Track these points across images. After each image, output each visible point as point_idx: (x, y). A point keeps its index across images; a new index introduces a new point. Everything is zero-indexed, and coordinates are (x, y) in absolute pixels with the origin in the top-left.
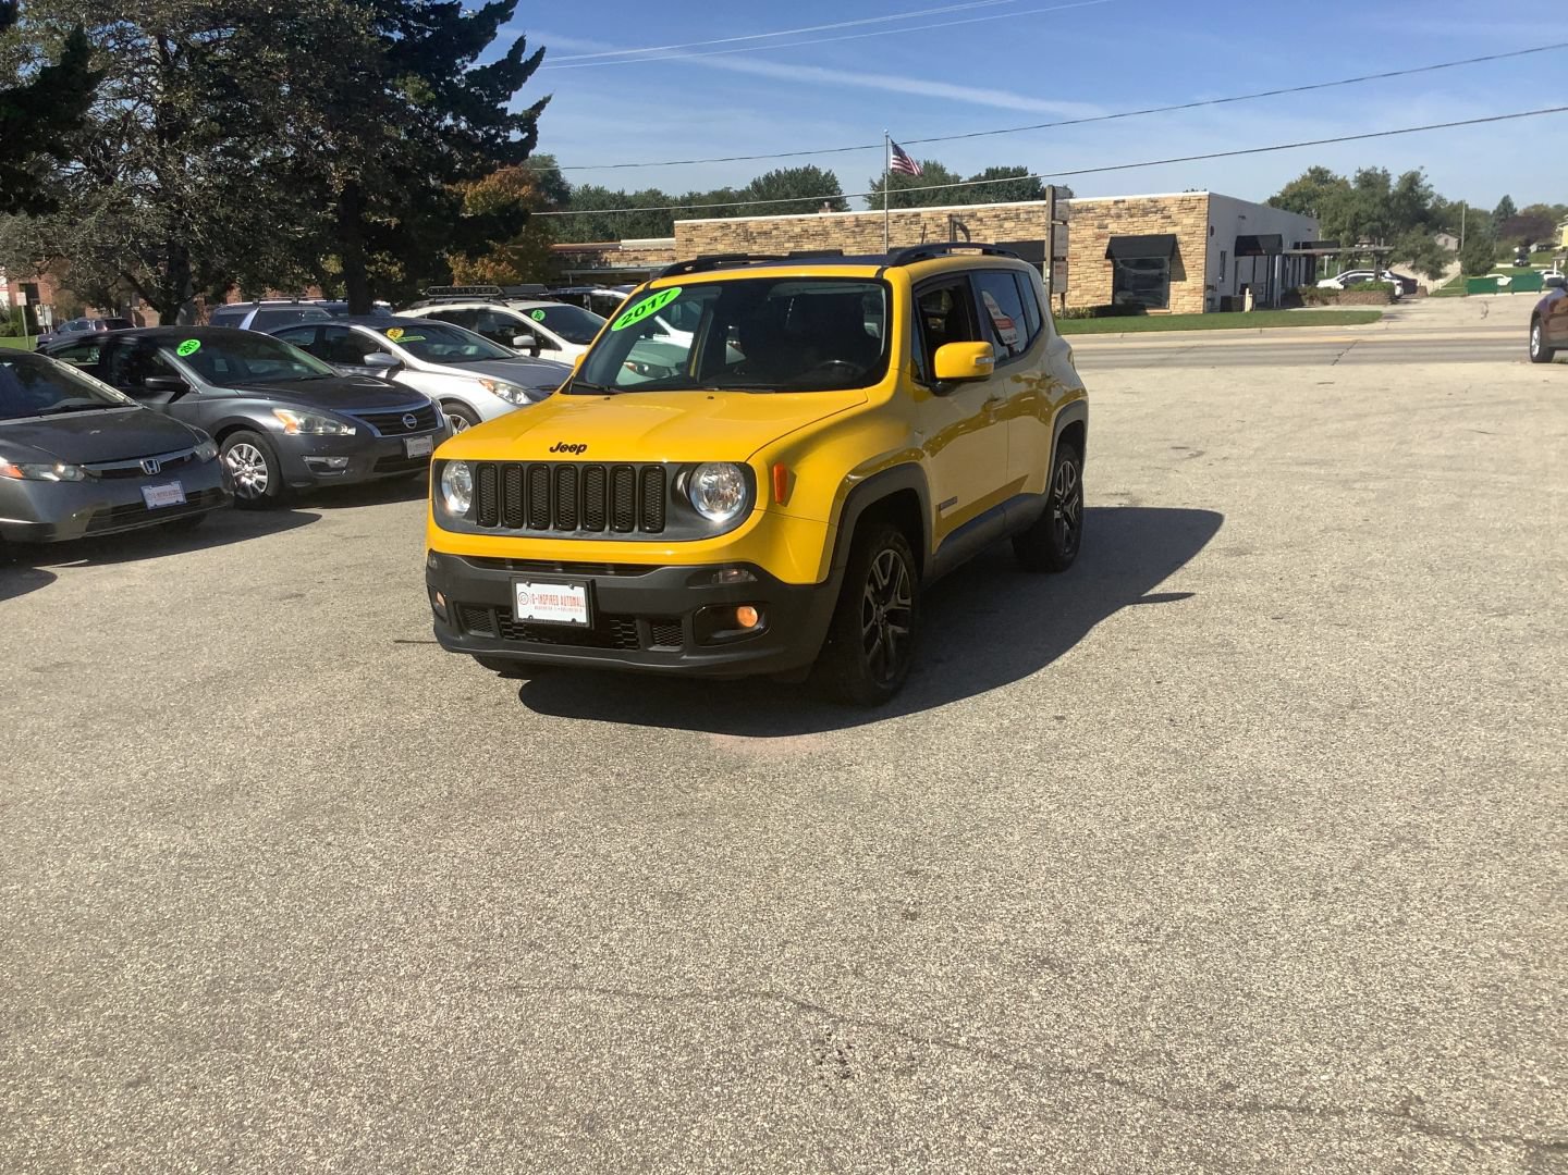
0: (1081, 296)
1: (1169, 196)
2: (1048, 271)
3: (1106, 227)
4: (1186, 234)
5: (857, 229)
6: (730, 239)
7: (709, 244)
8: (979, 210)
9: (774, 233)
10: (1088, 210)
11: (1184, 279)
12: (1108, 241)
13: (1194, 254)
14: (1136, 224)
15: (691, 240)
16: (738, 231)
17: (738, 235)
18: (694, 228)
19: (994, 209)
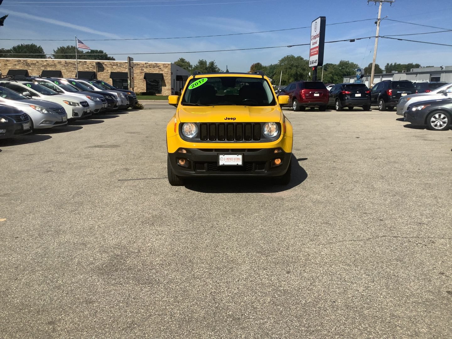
0: (137, 89)
1: (160, 63)
2: (129, 81)
3: (143, 70)
4: (165, 74)
5: (66, 65)
6: (21, 65)
7: (13, 66)
8: (105, 62)
9: (37, 64)
10: (138, 65)
11: (166, 86)
12: (144, 74)
13: (168, 79)
14: (152, 70)
15: (6, 65)
16: (24, 63)
17: (24, 64)
18: (8, 61)
19: (110, 62)
